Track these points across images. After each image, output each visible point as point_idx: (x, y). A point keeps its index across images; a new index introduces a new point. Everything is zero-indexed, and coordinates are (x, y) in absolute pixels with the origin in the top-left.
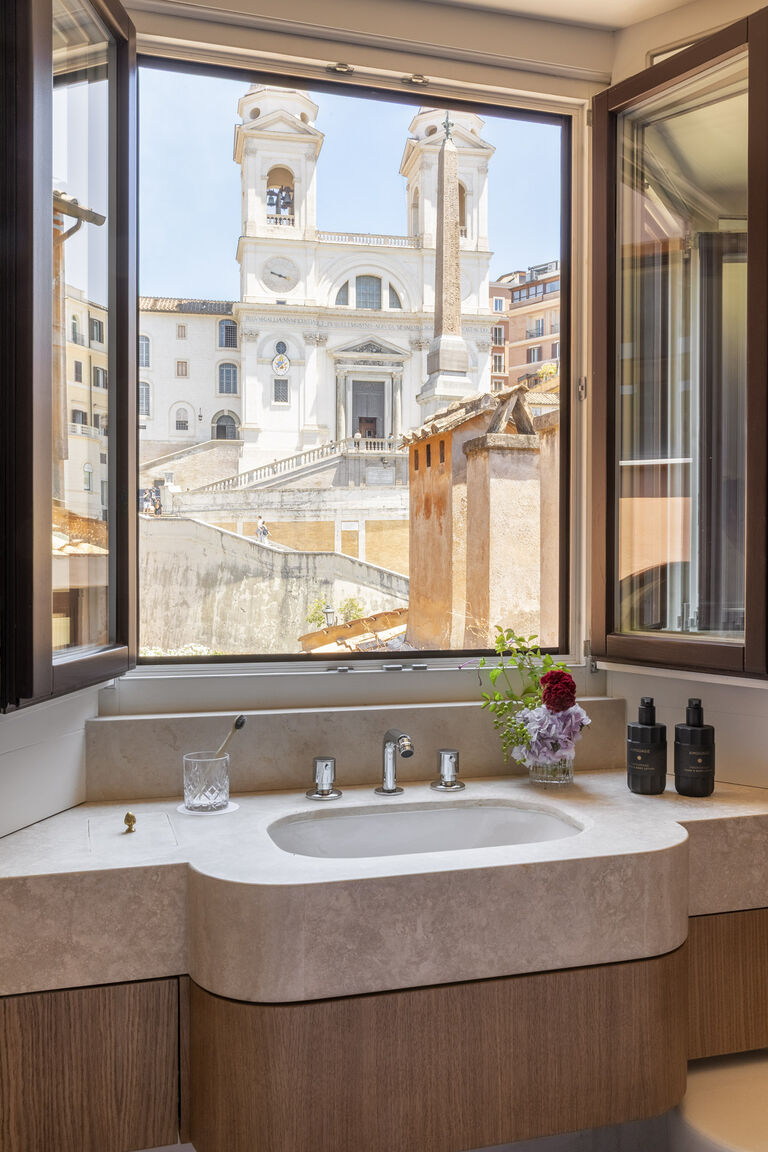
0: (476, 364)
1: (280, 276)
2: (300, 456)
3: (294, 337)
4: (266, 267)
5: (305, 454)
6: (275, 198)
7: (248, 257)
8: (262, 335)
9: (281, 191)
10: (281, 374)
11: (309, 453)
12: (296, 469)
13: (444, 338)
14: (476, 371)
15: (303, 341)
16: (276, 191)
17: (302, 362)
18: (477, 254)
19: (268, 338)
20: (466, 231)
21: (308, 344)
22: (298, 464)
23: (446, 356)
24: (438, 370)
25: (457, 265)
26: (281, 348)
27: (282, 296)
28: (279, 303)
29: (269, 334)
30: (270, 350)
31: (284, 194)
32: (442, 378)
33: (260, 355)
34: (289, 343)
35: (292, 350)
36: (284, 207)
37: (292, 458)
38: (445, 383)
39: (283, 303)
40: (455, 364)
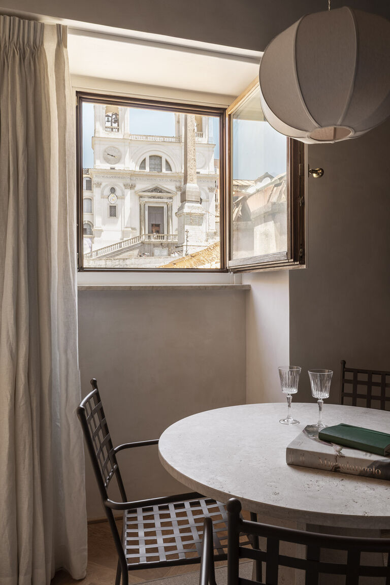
0: (208, 198)
1: (112, 156)
2: (121, 242)
3: (119, 185)
4: (105, 151)
5: (124, 242)
6: (110, 118)
7: (97, 147)
8: (104, 184)
9: (113, 115)
10: (113, 203)
11: (126, 241)
12: (119, 249)
13: (188, 185)
14: (208, 201)
15: (123, 187)
16: (111, 115)
17: (123, 197)
18: (208, 145)
19: (106, 186)
20: (202, 134)
21: (126, 188)
22: (120, 247)
23: (189, 194)
24: (185, 201)
25: (194, 149)
26: (113, 190)
27: (113, 166)
28: (111, 169)
29: (106, 183)
30: (107, 191)
31: (114, 116)
32: (187, 204)
33: (102, 194)
34: (117, 188)
35: (118, 192)
36: (115, 123)
37: (117, 244)
38: (189, 207)
39: (114, 169)
40: (194, 197)
